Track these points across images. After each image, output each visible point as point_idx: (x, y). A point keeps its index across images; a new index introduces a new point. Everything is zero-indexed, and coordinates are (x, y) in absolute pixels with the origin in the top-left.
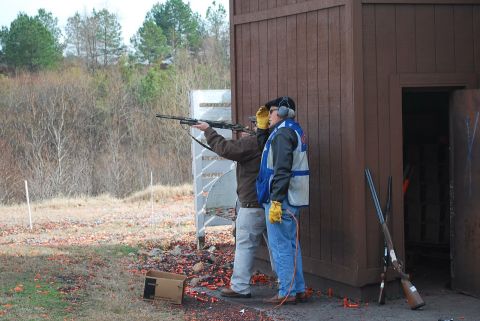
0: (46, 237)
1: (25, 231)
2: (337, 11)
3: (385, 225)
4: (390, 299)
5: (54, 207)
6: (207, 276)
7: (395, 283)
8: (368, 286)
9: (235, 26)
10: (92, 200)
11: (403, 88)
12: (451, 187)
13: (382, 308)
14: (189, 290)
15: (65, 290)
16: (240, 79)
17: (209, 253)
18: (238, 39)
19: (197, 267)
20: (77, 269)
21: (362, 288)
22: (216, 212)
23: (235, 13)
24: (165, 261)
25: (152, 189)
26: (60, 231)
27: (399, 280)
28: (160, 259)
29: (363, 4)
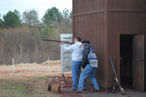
0: (18, 75)
1: (13, 73)
2: (102, 13)
3: (115, 72)
4: (116, 92)
5: (20, 66)
6: (65, 85)
7: (117, 87)
8: (110, 88)
9: (74, 17)
10: (31, 64)
11: (120, 34)
12: (133, 61)
13: (114, 94)
15: (27, 88)
16: (75, 31)
17: (65, 79)
18: (75, 20)
19: (63, 83)
20: (29, 83)
21: (108, 89)
22: (68, 68)
23: (74, 13)
24: (53, 81)
26: (22, 73)
27: (118, 87)
28: (52, 80)
29: (110, 11)
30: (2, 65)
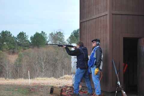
2: (106, 16)
3: (117, 75)
5: (38, 80)
6: (70, 91)
7: (120, 92)
8: (113, 92)
9: (81, 23)
10: (49, 79)
11: (124, 38)
12: (138, 66)
14: (63, 94)
16: (82, 37)
18: (82, 26)
19: (68, 89)
21: (111, 93)
23: (81, 19)
25: (65, 76)
27: (121, 90)
29: (112, 14)
30: (20, 79)
